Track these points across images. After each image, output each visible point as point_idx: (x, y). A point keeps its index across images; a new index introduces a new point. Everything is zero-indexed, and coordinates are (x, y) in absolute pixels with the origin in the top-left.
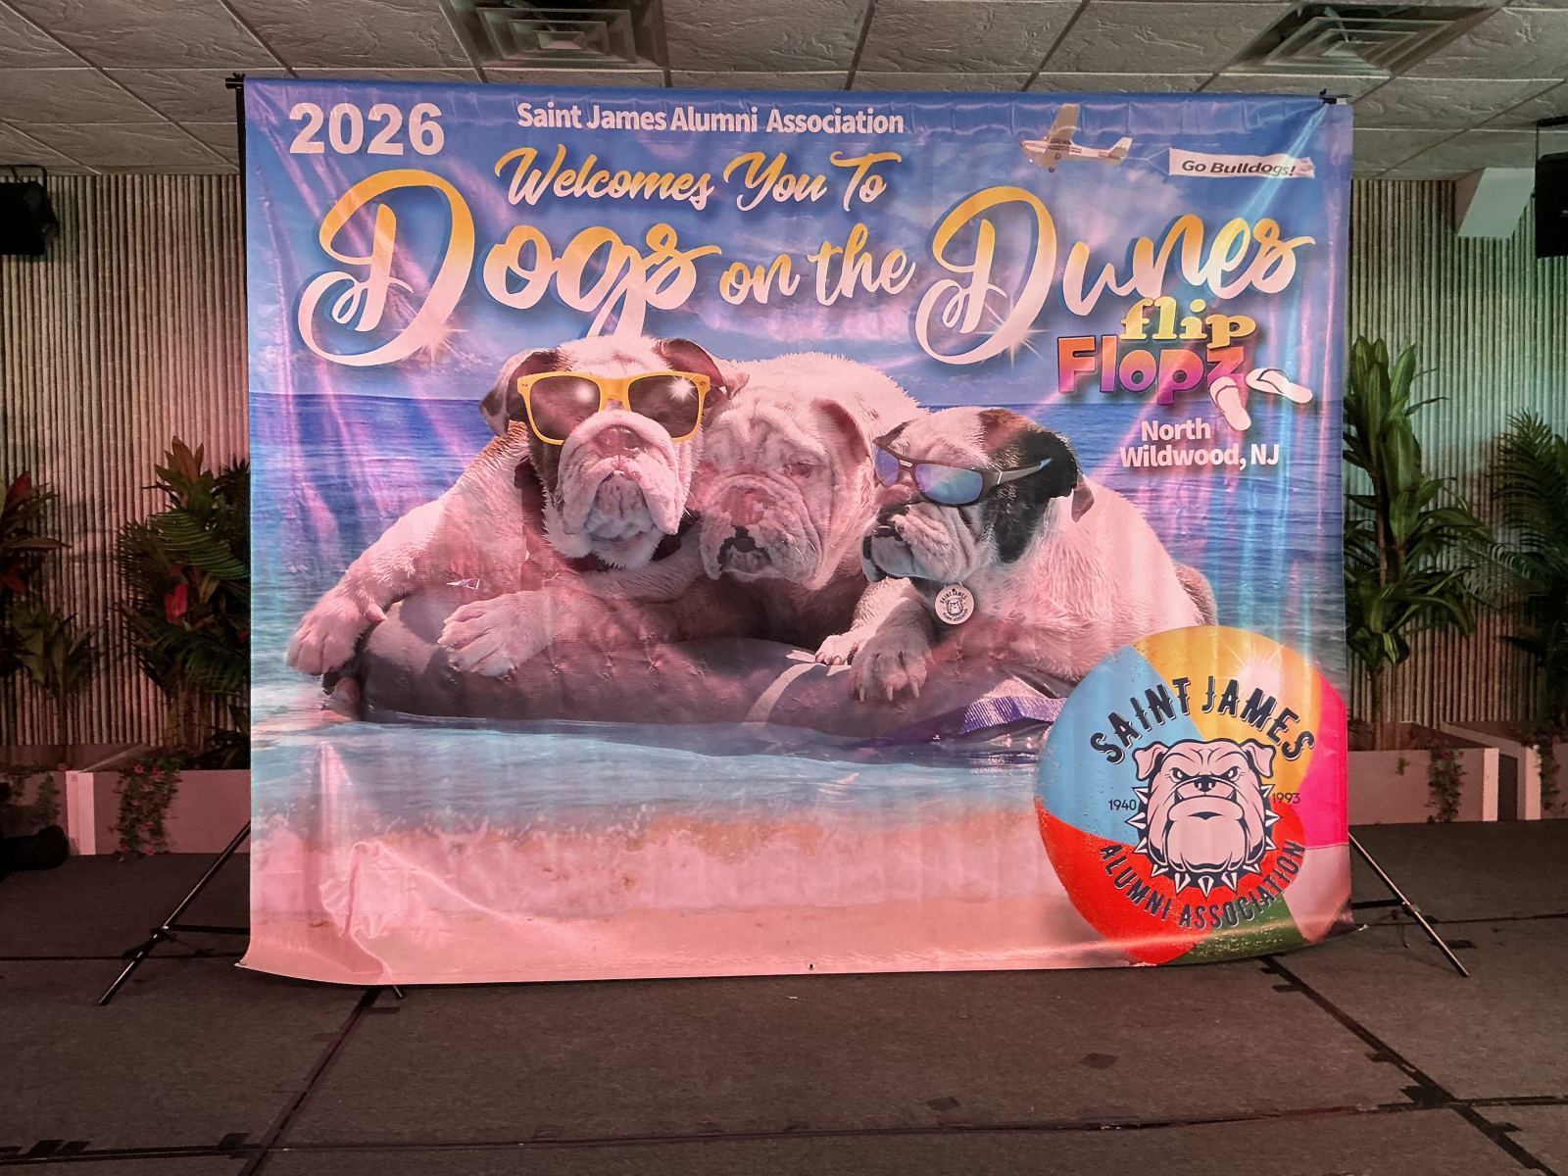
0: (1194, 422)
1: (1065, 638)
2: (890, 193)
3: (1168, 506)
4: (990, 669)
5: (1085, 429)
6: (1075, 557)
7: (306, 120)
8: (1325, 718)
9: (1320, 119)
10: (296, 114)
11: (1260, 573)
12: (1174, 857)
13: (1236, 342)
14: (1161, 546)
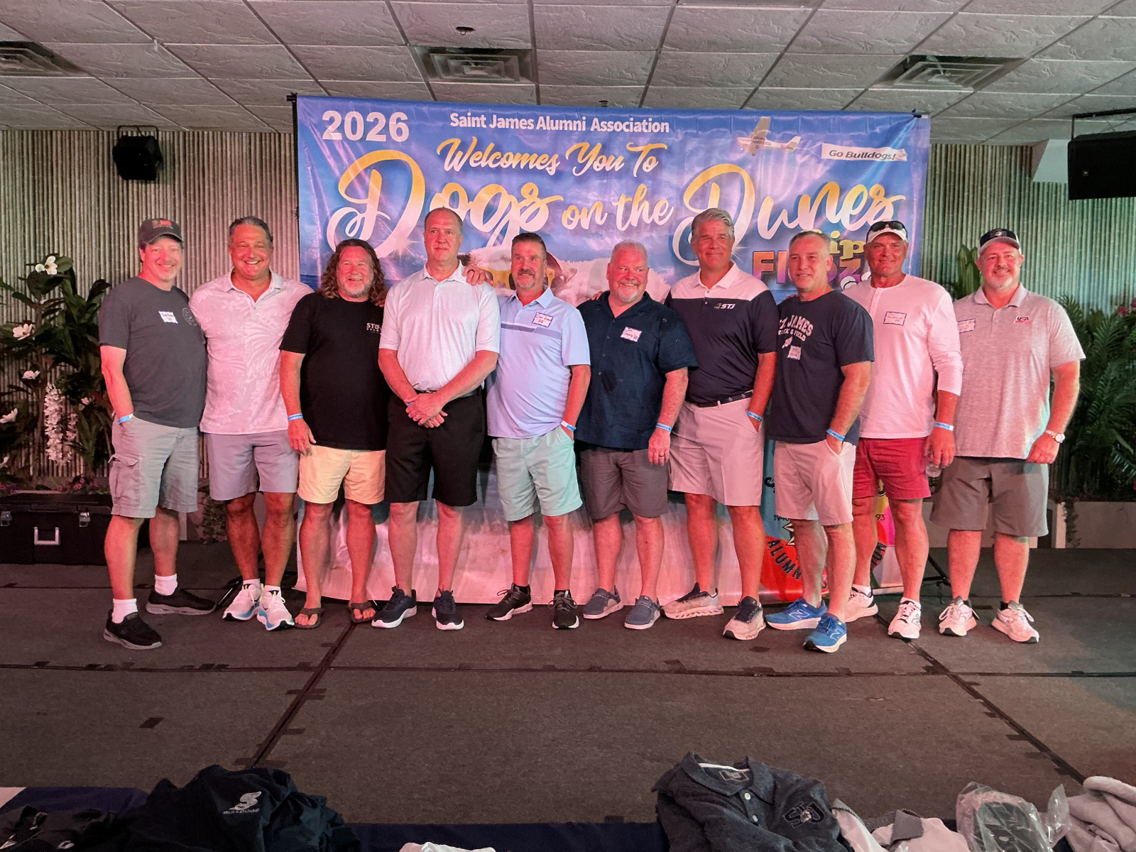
2: (660, 166)
7: (332, 120)
9: (911, 127)
10: (326, 117)
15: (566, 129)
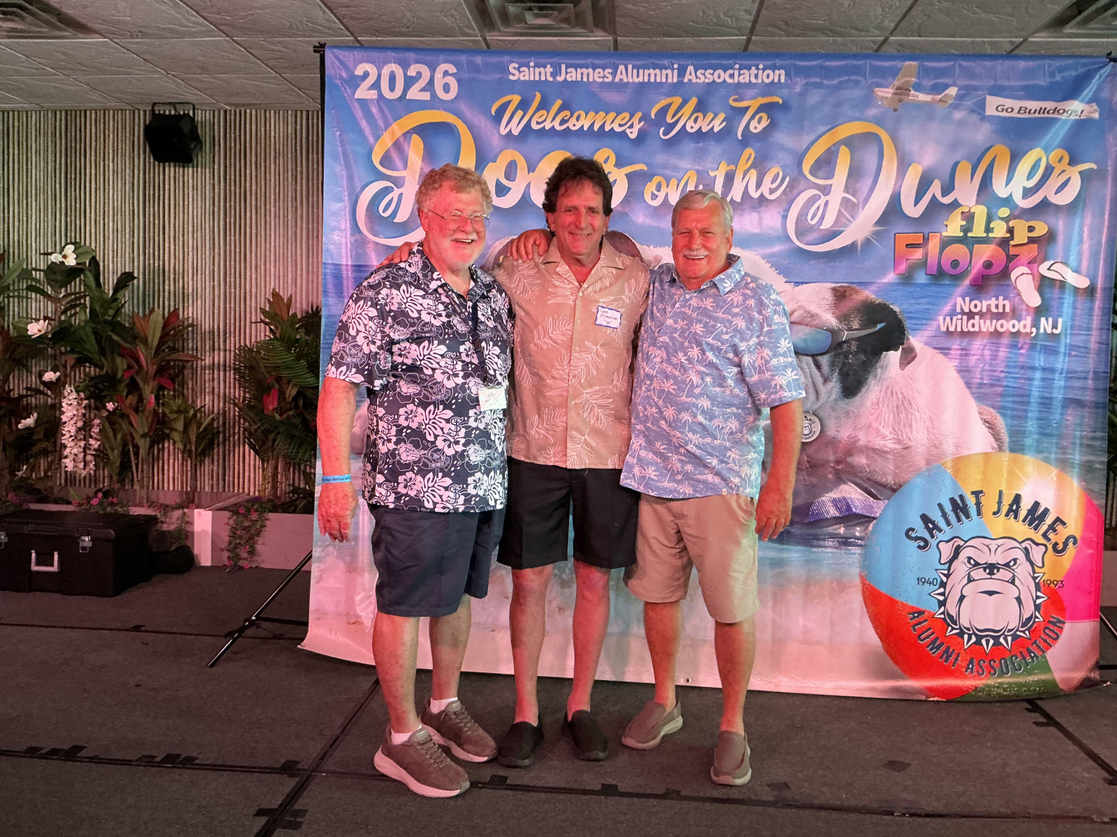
0: (997, 299)
1: (889, 456)
2: (772, 126)
3: (974, 361)
4: (830, 476)
5: (913, 301)
6: (900, 395)
7: (366, 75)
8: (1087, 524)
9: (1106, 73)
10: (359, 71)
11: (1044, 414)
12: (964, 622)
13: (1032, 240)
14: (967, 391)
15: (652, 80)
